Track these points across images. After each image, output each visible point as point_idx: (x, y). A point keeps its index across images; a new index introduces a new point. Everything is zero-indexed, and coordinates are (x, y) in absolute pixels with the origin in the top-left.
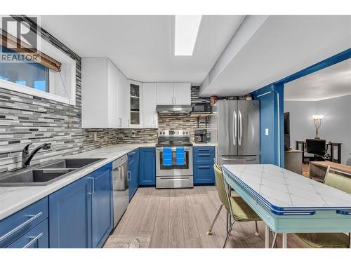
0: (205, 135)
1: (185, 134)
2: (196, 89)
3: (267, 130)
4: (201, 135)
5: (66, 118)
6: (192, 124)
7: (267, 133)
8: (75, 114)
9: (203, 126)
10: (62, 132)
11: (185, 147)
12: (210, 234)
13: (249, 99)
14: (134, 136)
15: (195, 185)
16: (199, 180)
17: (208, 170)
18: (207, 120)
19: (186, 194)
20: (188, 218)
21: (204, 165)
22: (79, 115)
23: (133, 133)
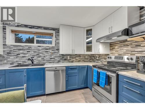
5: (51, 51)
8: (56, 49)
10: (49, 55)
14: (97, 58)
22: (58, 50)
23: (97, 57)
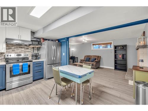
0: (38, 56)
1: (26, 56)
2: (33, 33)
3: (64, 54)
4: (36, 56)
6: (30, 50)
7: (64, 55)
9: (36, 52)
11: (28, 63)
12: (50, 98)
13: (57, 41)
15: (33, 81)
16: (36, 78)
17: (40, 72)
18: (39, 49)
19: (29, 87)
20: (36, 97)
21: (38, 70)
